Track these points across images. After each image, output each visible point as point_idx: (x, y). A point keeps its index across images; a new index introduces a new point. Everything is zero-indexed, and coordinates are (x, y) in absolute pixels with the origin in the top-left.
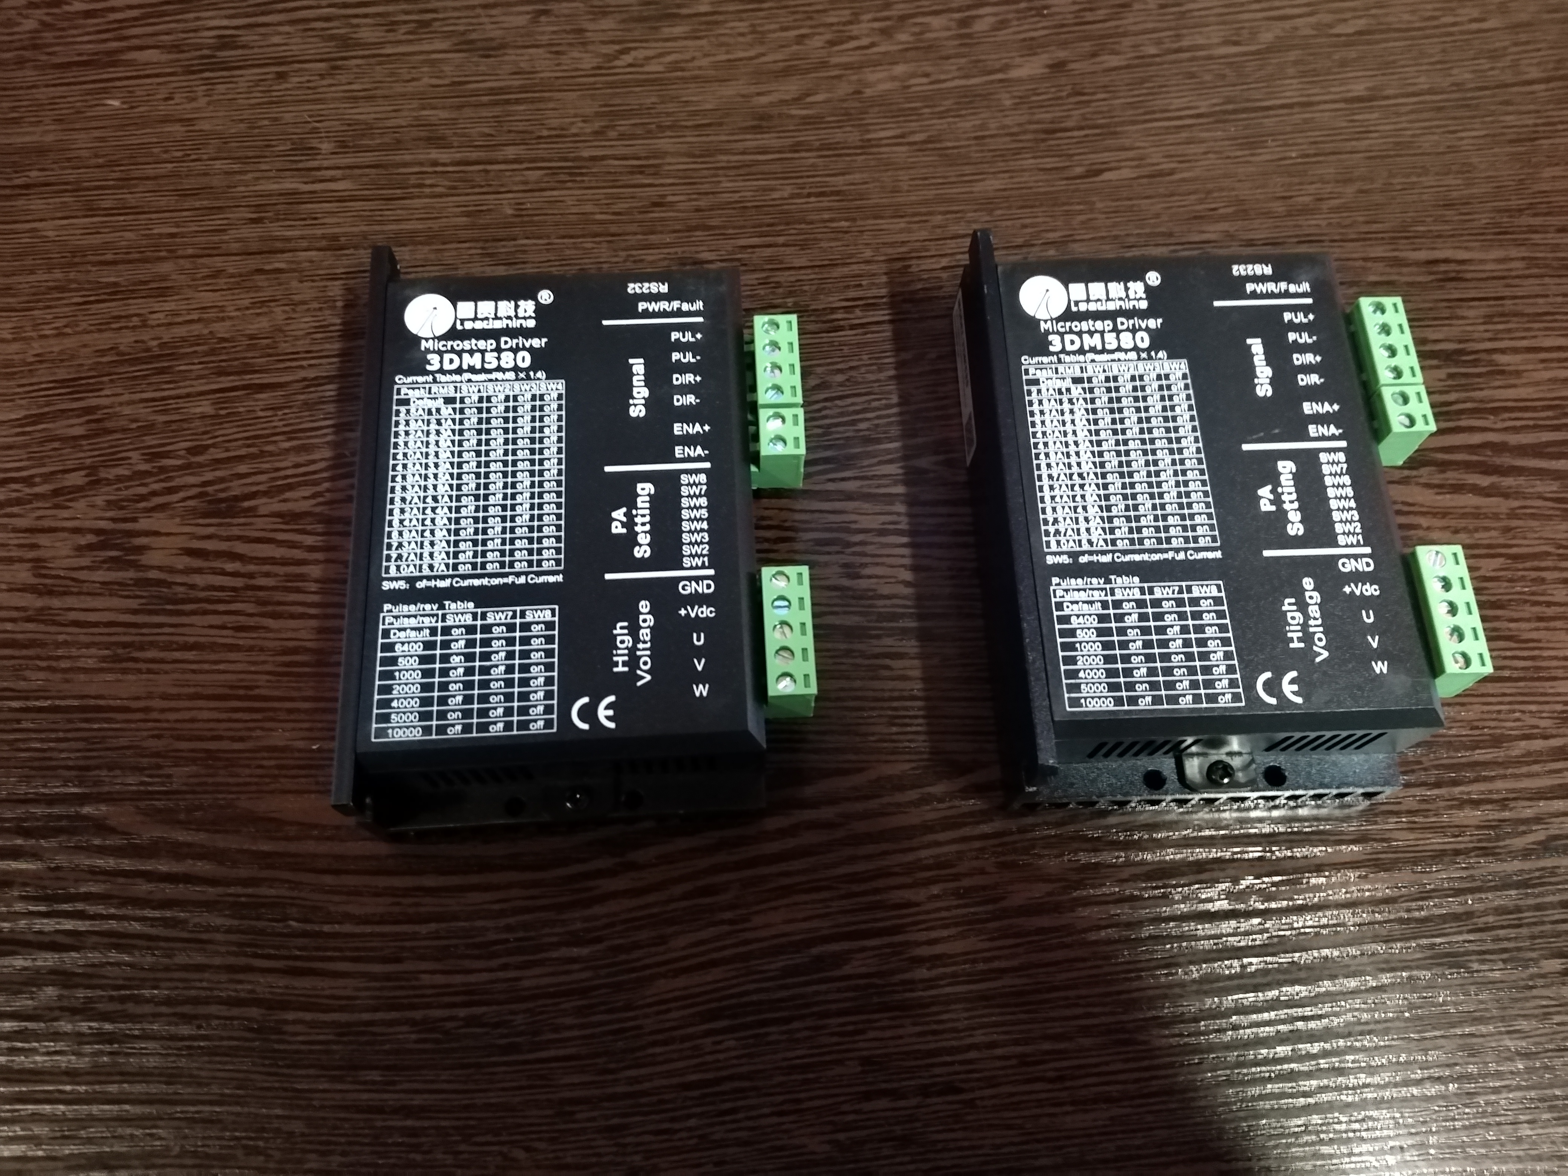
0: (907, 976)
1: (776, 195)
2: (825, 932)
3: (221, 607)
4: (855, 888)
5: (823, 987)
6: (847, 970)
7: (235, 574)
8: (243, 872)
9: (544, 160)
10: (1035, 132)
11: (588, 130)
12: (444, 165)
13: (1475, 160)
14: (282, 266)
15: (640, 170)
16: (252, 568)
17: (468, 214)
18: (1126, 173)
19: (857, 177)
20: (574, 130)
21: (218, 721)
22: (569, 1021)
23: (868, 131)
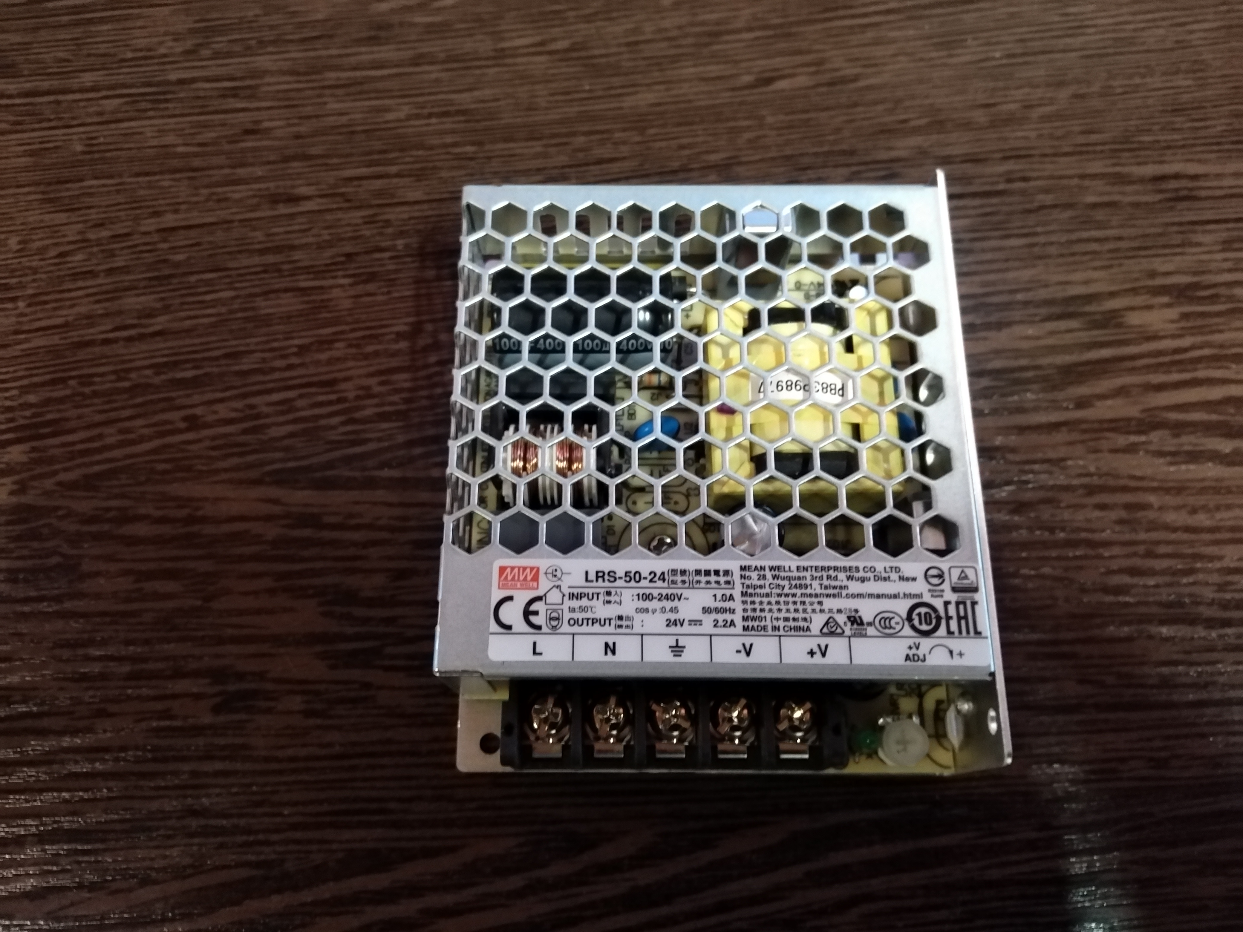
1: (390, 116)
9: (125, 86)
10: (698, 35)
11: (179, 50)
13: (1207, 56)
15: (234, 93)
17: (31, 154)
18: (802, 81)
19: (487, 93)
20: (162, 51)
23: (502, 39)
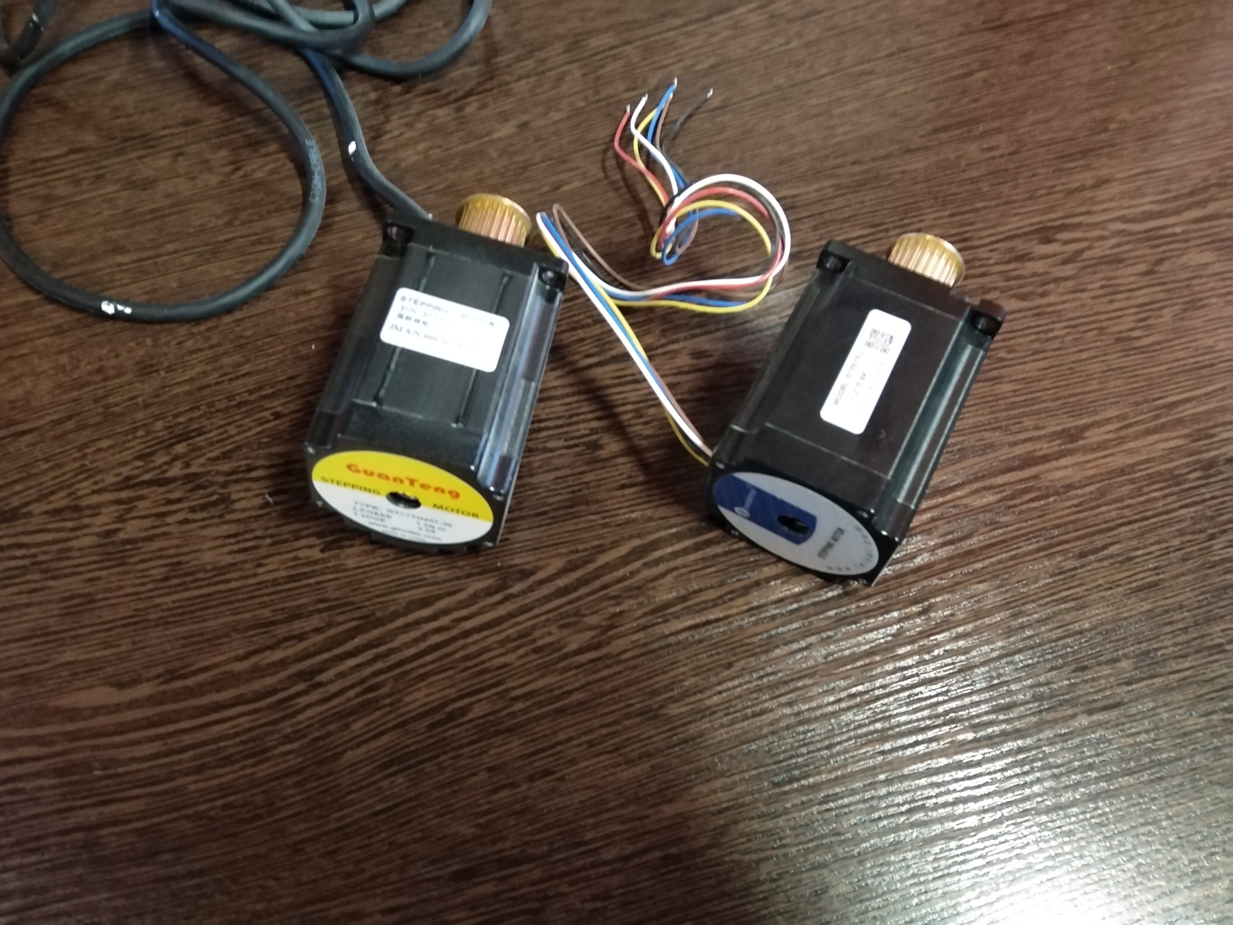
0: (510, 710)
2: (454, 696)
3: (17, 580)
4: (469, 664)
5: (456, 731)
6: (471, 716)
7: (24, 557)
8: (58, 748)
12: (127, 264)
14: (25, 351)
16: (34, 551)
21: (26, 654)
22: (291, 792)
